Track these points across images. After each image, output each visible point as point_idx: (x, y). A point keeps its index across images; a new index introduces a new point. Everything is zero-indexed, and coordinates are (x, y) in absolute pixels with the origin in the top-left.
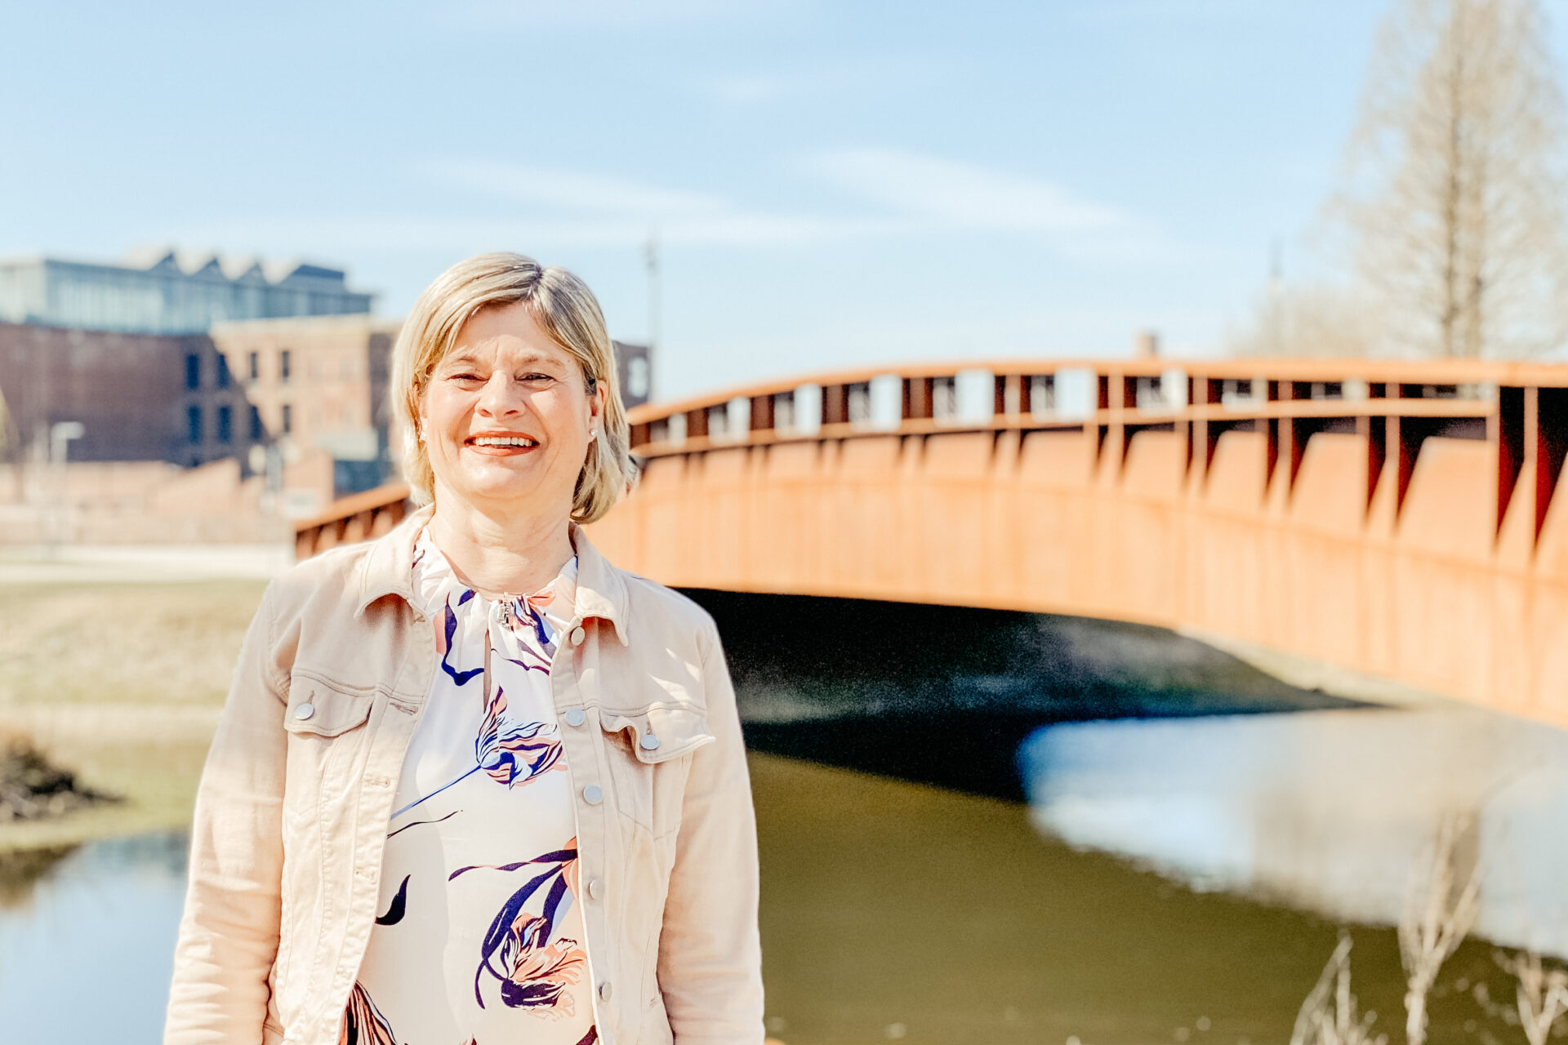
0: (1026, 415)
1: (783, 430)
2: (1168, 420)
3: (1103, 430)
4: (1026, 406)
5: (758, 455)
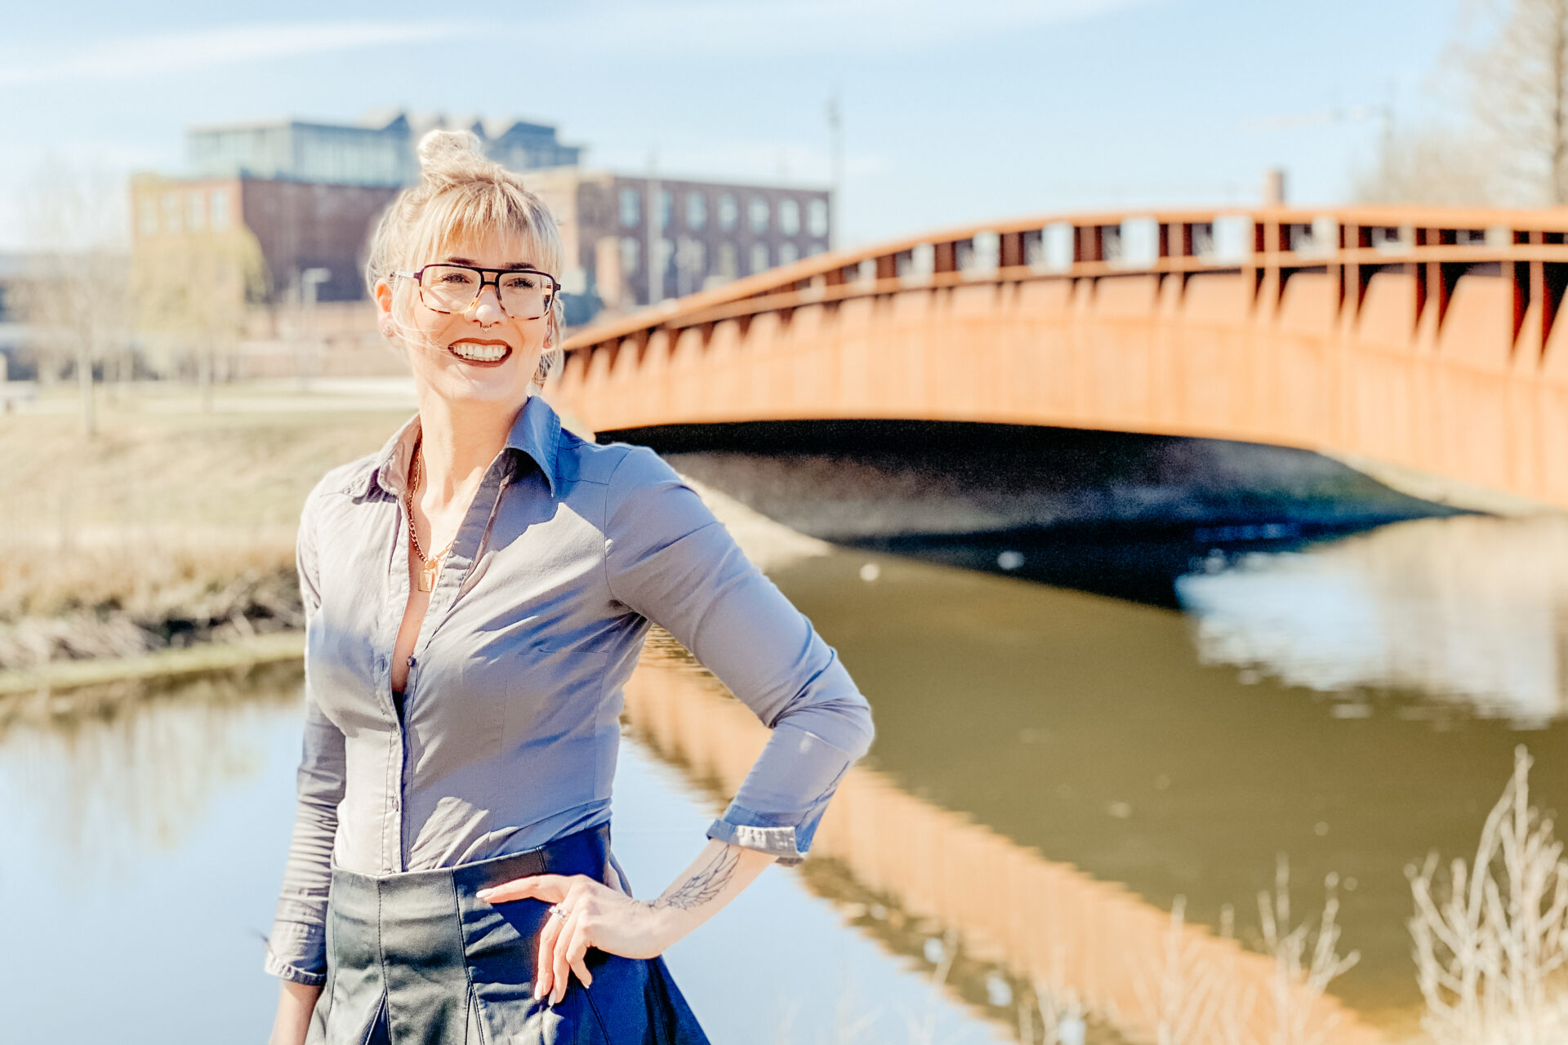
0: (1188, 258)
1: (966, 273)
2: (1323, 263)
3: (1260, 273)
4: (1189, 250)
5: (942, 296)
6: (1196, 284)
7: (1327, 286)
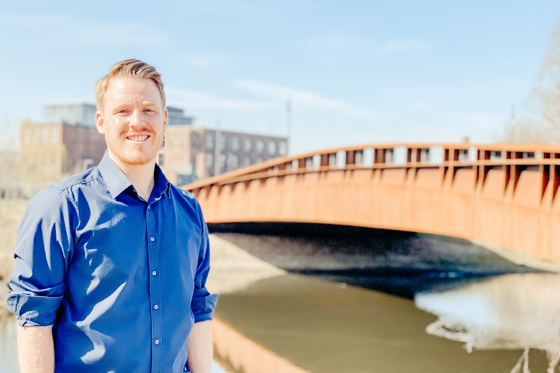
0: (418, 163)
1: (332, 166)
2: (470, 165)
3: (446, 168)
4: (419, 159)
5: (323, 175)
6: (421, 172)
7: (472, 174)
